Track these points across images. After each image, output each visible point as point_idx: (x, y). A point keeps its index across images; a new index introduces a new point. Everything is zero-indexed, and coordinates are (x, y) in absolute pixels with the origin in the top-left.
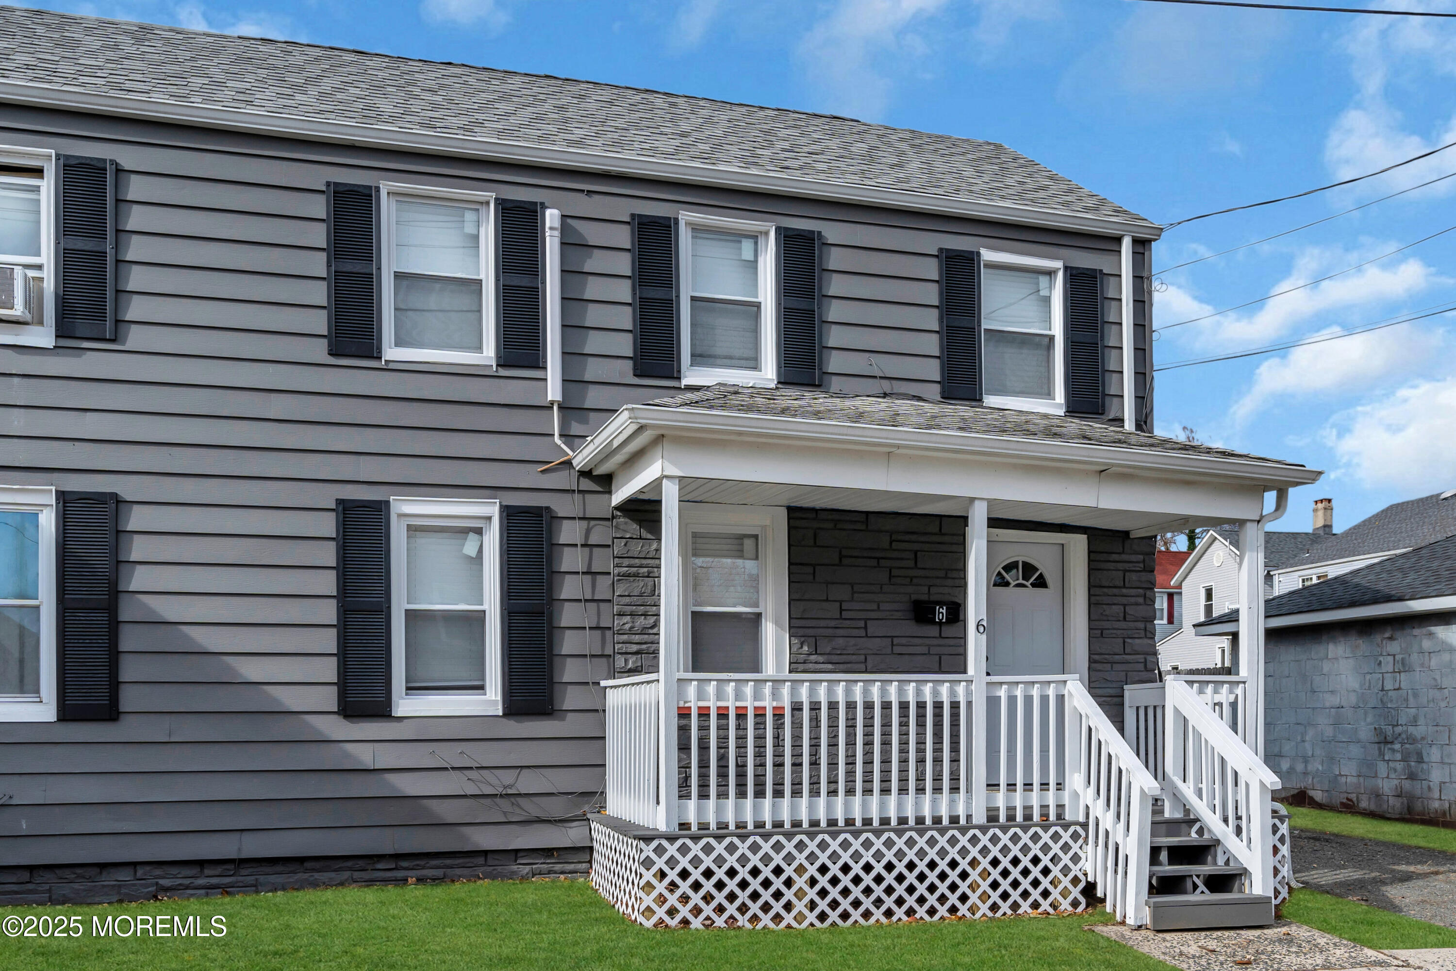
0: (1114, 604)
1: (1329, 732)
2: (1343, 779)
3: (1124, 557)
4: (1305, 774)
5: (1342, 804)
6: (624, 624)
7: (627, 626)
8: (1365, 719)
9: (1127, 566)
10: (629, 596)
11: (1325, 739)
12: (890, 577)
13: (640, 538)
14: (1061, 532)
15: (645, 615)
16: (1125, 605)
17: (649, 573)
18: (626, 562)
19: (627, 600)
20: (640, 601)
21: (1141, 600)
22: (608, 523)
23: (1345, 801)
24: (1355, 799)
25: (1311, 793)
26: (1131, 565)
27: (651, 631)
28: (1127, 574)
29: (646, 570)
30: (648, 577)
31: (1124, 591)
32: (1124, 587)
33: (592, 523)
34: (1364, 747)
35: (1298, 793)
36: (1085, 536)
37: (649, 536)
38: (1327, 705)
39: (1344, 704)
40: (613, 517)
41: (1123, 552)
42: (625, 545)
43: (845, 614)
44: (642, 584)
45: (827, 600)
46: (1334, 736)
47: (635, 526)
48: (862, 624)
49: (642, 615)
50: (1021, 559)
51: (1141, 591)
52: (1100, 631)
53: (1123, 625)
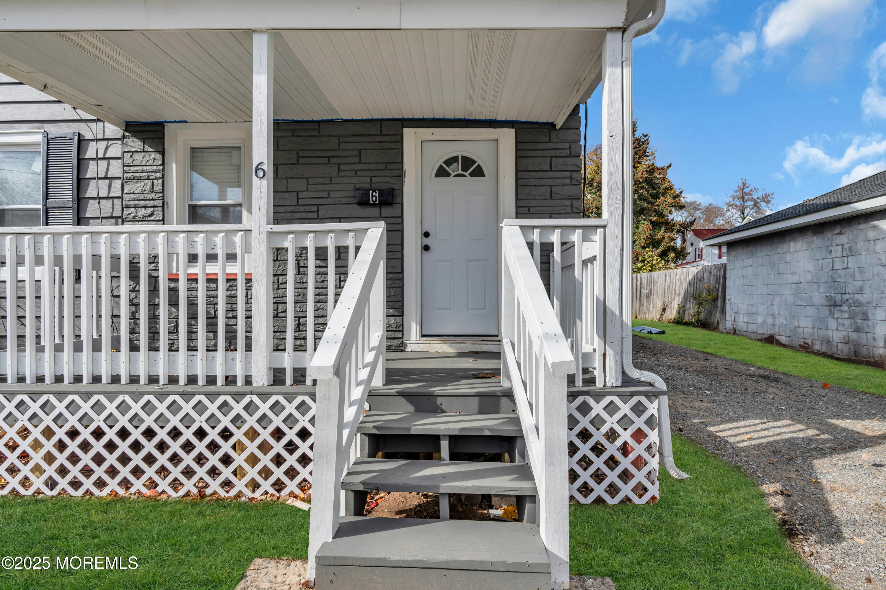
0: (541, 186)
1: (791, 299)
2: (801, 330)
3: (550, 146)
4: (774, 325)
5: (800, 345)
6: (129, 214)
7: (131, 216)
8: (818, 291)
9: (552, 153)
10: (133, 193)
11: (788, 303)
12: (339, 170)
13: (144, 151)
14: (490, 127)
15: (145, 207)
16: (551, 186)
17: (148, 176)
18: (132, 169)
19: (132, 196)
20: (141, 197)
21: (568, 181)
22: (120, 142)
23: (802, 344)
24: (810, 343)
25: (778, 337)
26: (557, 152)
27: (150, 219)
28: (553, 160)
29: (146, 174)
30: (148, 179)
31: (551, 174)
32: (551, 170)
33: (110, 142)
34: (818, 309)
35: (769, 337)
36: (513, 130)
37: (150, 149)
38: (789, 281)
39: (801, 280)
40: (124, 137)
41: (550, 141)
42: (131, 156)
43: (301, 202)
44: (143, 184)
45: (287, 191)
46: (795, 302)
47: (140, 143)
48: (315, 208)
49: (142, 207)
50: (460, 154)
51: (568, 174)
52: (527, 209)
53: (550, 203)
